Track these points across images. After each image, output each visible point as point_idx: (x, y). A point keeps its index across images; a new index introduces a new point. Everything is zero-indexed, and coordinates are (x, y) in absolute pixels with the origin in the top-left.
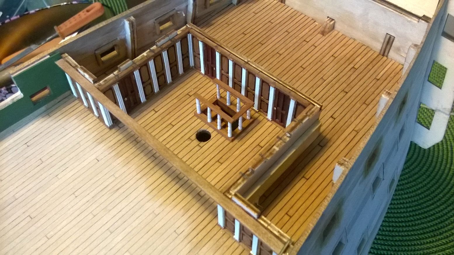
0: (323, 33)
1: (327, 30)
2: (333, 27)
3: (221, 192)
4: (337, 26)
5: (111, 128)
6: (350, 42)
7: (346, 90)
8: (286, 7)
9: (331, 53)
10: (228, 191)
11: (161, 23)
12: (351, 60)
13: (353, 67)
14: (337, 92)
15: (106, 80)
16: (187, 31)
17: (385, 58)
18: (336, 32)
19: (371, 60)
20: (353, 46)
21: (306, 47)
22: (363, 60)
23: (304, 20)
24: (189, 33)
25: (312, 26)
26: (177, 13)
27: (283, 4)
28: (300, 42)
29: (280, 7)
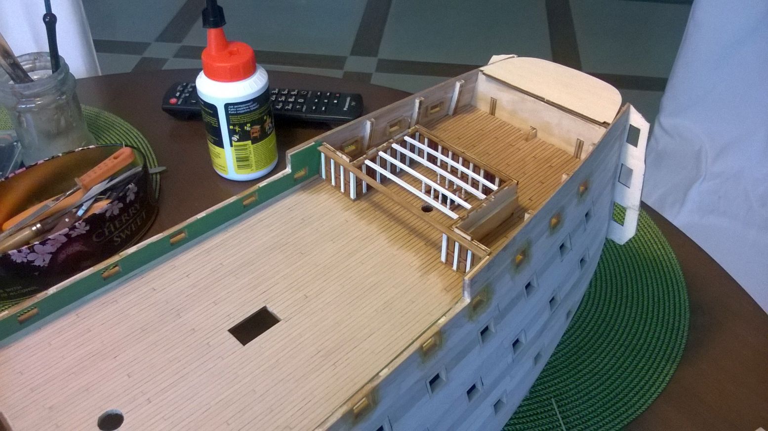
0: (527, 140)
1: (530, 137)
2: (535, 135)
3: (446, 227)
4: (539, 135)
5: (355, 200)
6: (550, 147)
7: (543, 181)
8: (495, 119)
9: (533, 155)
10: (451, 226)
11: (392, 126)
12: (548, 160)
13: (550, 166)
14: (536, 182)
15: (358, 161)
16: (416, 130)
17: (578, 160)
18: (537, 139)
19: (566, 160)
20: (551, 150)
21: (512, 150)
22: (559, 161)
23: (511, 129)
24: (417, 132)
25: (518, 134)
26: (404, 119)
27: (493, 116)
28: (507, 145)
29: (491, 118)
